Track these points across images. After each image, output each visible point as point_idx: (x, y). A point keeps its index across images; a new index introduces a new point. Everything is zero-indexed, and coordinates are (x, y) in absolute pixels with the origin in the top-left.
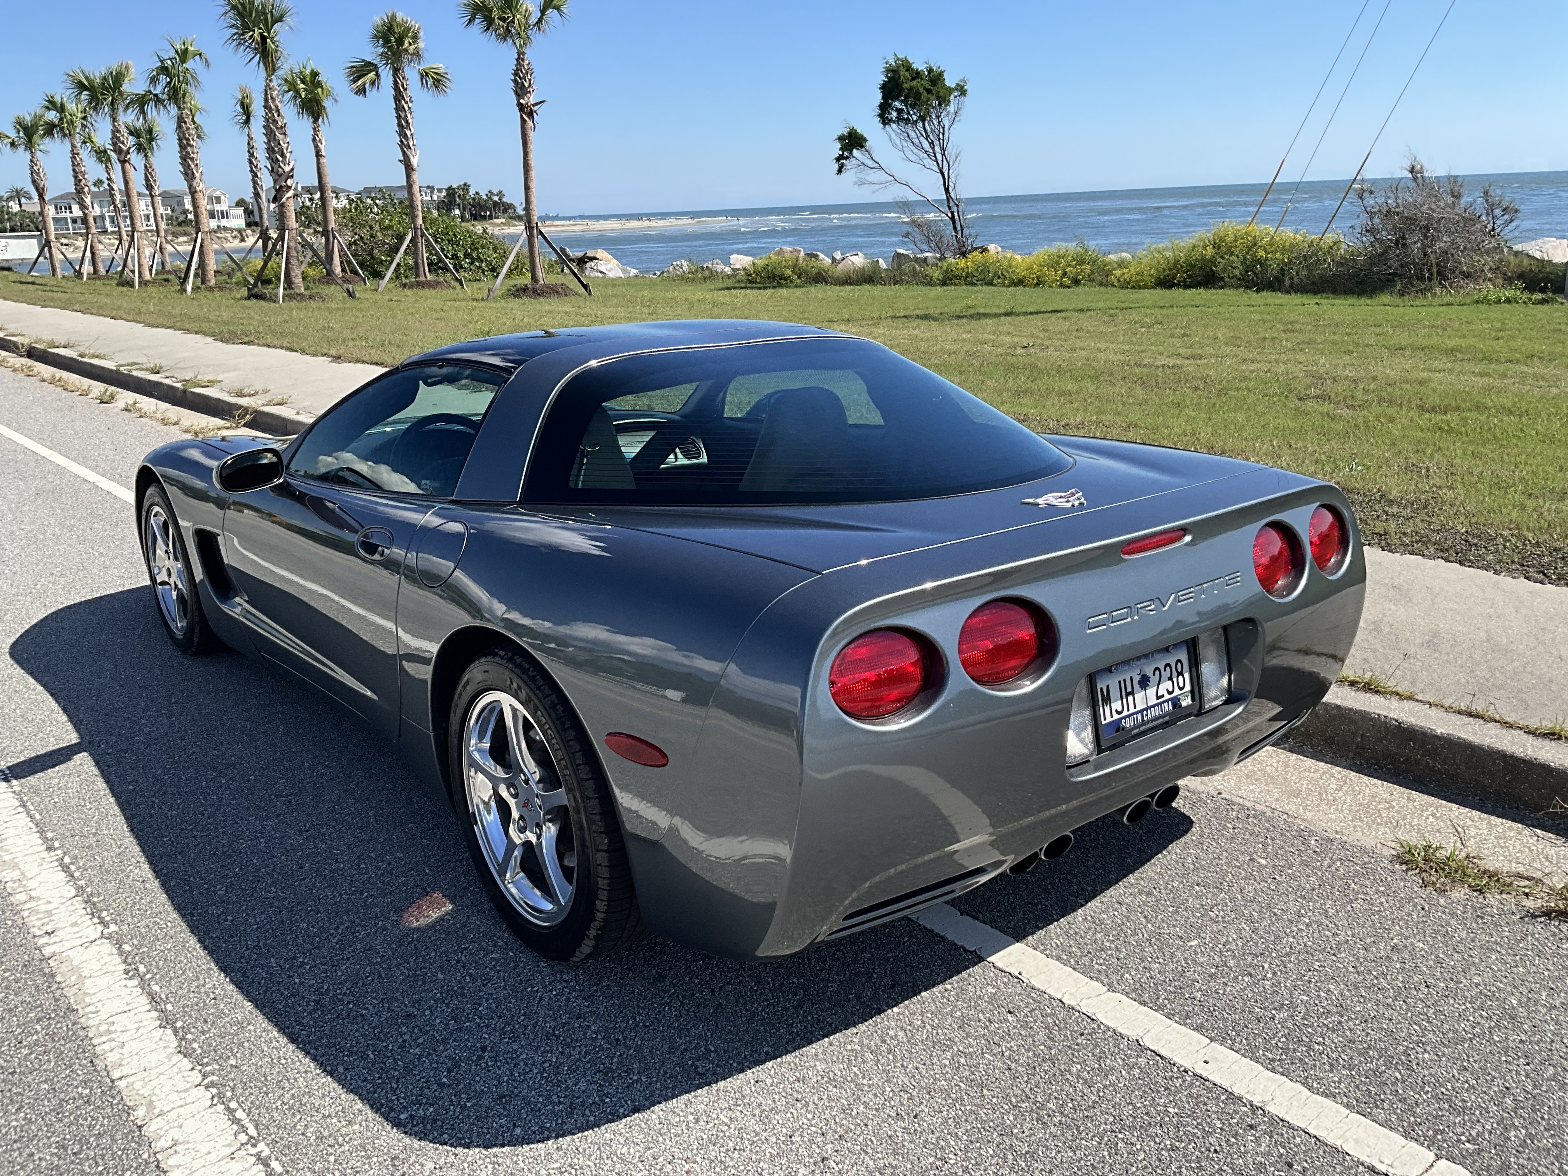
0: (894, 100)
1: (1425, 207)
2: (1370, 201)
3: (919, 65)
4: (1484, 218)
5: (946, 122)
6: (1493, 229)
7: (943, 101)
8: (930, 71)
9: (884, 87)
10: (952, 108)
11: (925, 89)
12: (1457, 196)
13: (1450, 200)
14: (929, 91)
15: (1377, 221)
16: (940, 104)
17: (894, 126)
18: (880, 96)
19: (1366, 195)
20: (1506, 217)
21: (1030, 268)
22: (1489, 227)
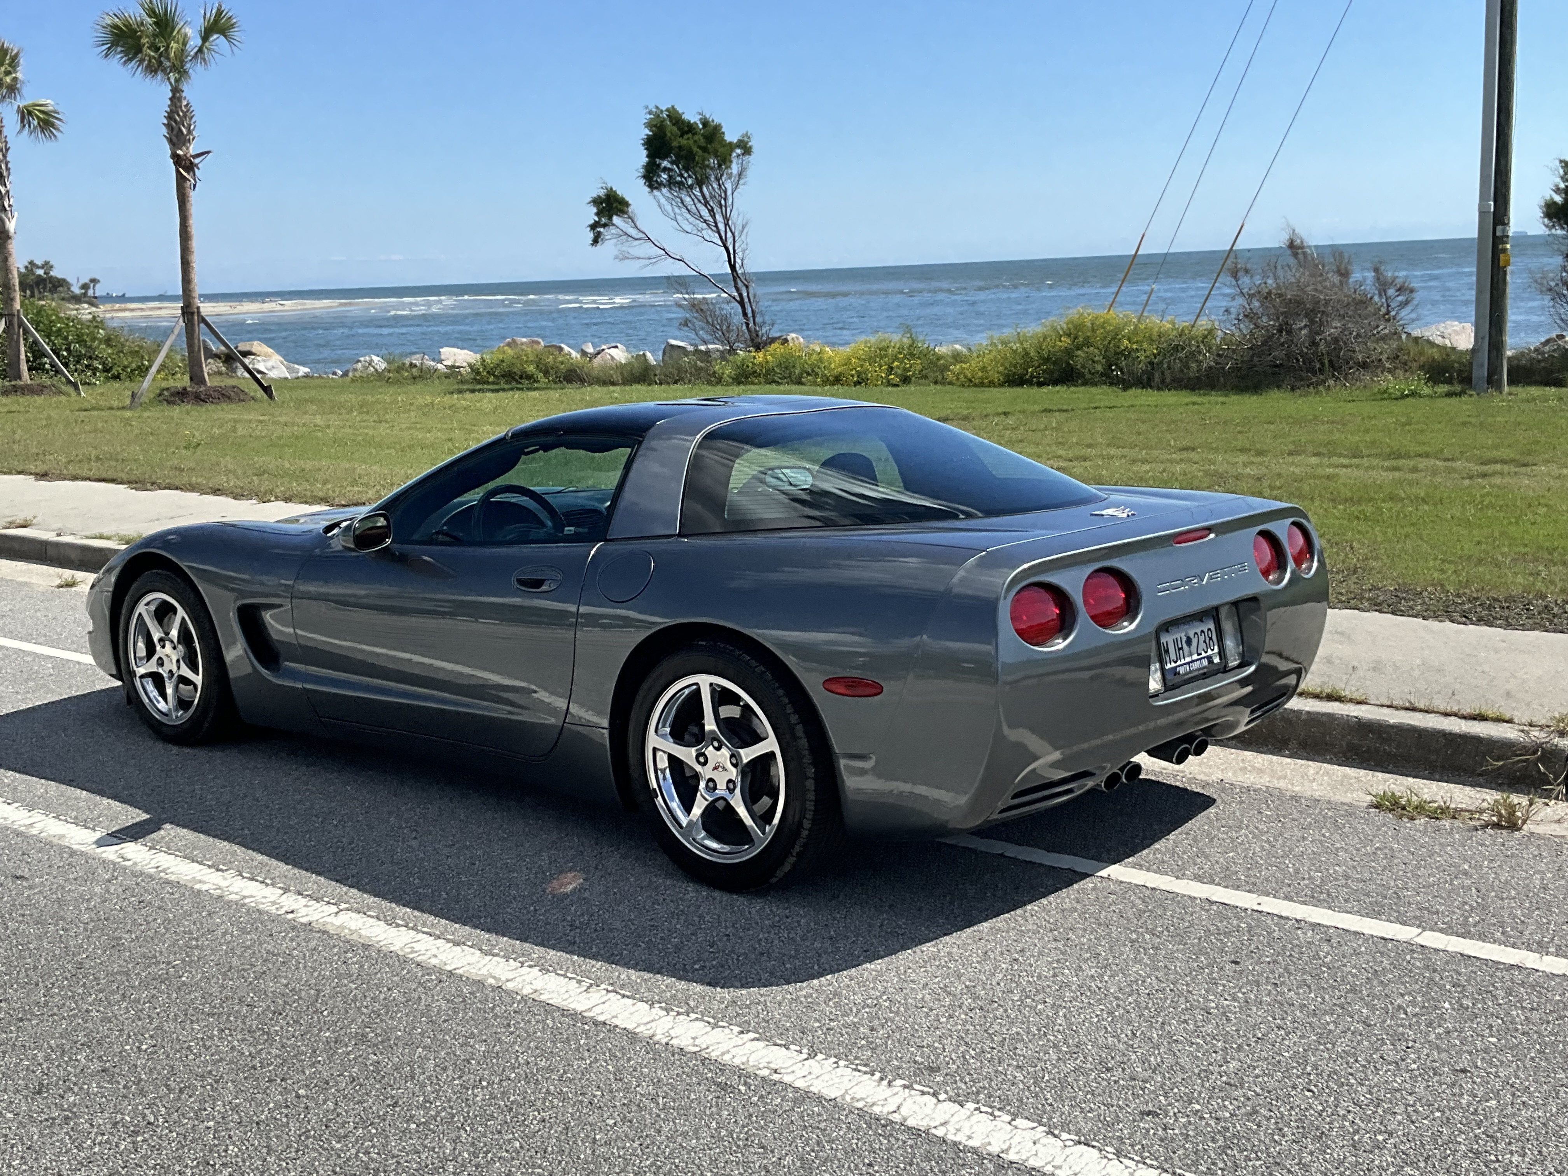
0: (663, 158)
1: (1309, 289)
2: (1245, 280)
3: (691, 116)
4: (1376, 298)
5: (729, 186)
6: (1388, 313)
7: (724, 161)
8: (705, 123)
9: (649, 143)
10: (735, 168)
11: (699, 147)
12: (1344, 274)
13: (1336, 279)
14: (704, 150)
15: (1256, 304)
16: (720, 166)
17: (665, 190)
18: (645, 153)
19: (1240, 274)
20: (1400, 299)
21: (847, 362)
22: (1383, 310)
